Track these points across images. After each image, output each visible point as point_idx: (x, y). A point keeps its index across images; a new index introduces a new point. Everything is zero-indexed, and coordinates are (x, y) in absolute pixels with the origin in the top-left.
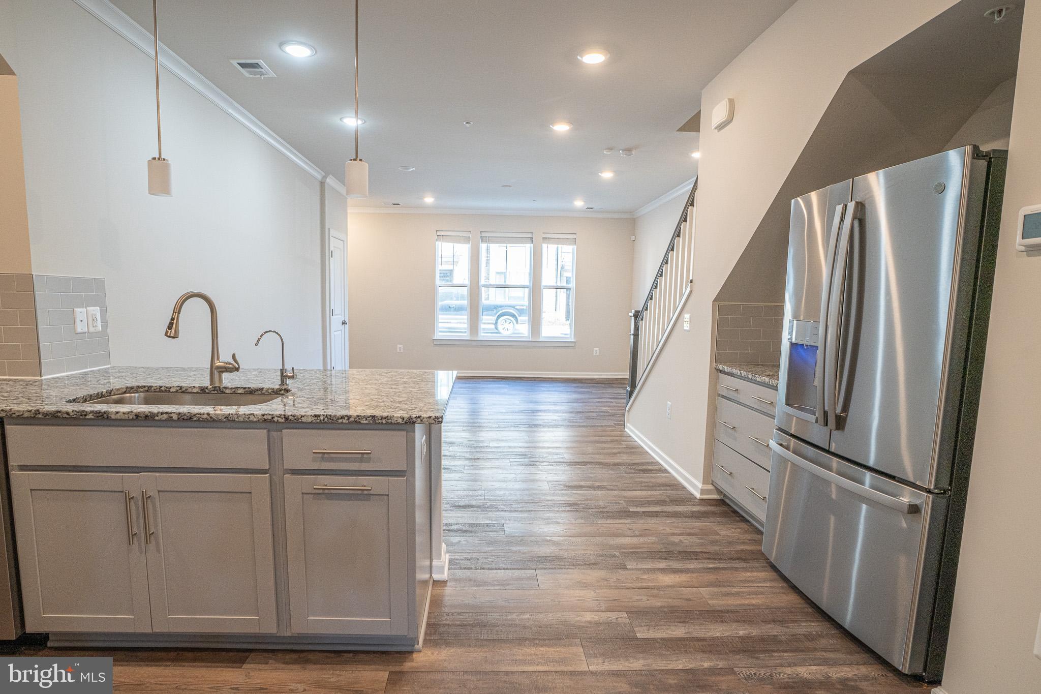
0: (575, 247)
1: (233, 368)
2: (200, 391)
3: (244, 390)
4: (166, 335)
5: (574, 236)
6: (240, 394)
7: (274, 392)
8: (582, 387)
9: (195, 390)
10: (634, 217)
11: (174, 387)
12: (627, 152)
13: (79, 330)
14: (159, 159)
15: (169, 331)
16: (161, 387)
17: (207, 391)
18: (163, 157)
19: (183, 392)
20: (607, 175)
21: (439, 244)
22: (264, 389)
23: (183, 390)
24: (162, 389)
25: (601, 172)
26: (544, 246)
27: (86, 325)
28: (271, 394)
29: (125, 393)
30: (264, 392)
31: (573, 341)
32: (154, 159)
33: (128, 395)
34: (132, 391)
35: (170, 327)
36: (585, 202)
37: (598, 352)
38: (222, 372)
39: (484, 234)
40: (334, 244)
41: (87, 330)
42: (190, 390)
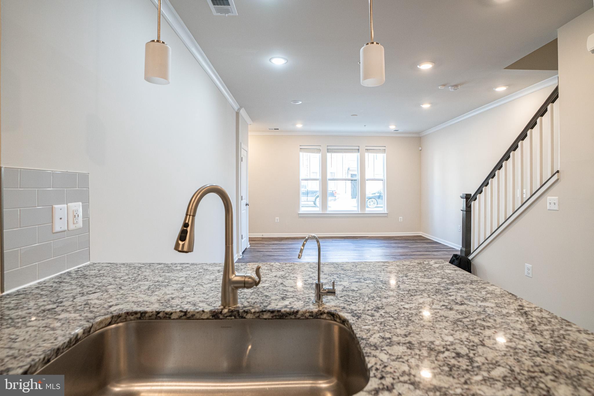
0: (385, 154)
1: (252, 283)
2: (211, 317)
3: (272, 315)
4: (176, 248)
5: (384, 148)
6: (266, 319)
7: (312, 316)
8: (399, 243)
9: (205, 316)
10: (420, 136)
11: (176, 312)
12: (455, 87)
13: (57, 228)
14: (158, 41)
15: (181, 243)
16: (158, 313)
17: (221, 317)
18: (162, 40)
19: (189, 318)
20: (426, 106)
21: (301, 154)
22: (300, 313)
23: (188, 316)
24: (161, 315)
25: (422, 104)
26: (366, 154)
27: (66, 222)
28: (307, 318)
29: (110, 324)
30: (298, 316)
31: (386, 212)
32: (153, 41)
33: (113, 326)
34: (119, 320)
35: (183, 236)
36: (396, 126)
37: (402, 220)
38: (237, 288)
39: (329, 148)
40: (243, 153)
41: (66, 228)
42: (198, 316)
